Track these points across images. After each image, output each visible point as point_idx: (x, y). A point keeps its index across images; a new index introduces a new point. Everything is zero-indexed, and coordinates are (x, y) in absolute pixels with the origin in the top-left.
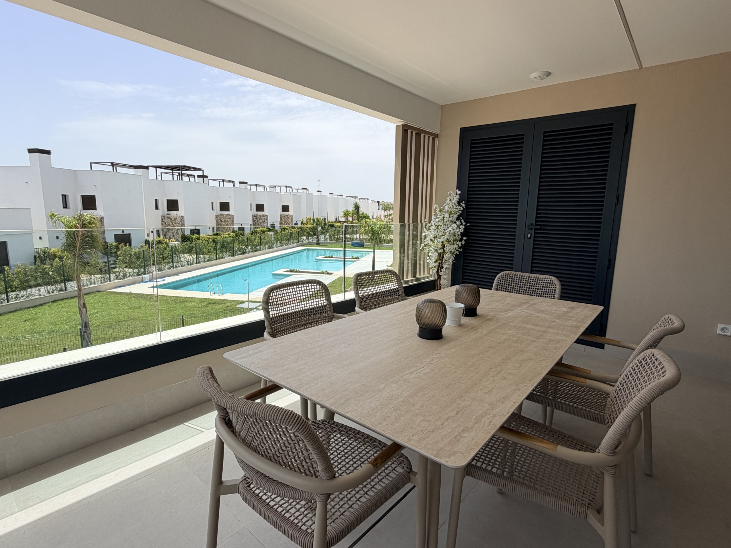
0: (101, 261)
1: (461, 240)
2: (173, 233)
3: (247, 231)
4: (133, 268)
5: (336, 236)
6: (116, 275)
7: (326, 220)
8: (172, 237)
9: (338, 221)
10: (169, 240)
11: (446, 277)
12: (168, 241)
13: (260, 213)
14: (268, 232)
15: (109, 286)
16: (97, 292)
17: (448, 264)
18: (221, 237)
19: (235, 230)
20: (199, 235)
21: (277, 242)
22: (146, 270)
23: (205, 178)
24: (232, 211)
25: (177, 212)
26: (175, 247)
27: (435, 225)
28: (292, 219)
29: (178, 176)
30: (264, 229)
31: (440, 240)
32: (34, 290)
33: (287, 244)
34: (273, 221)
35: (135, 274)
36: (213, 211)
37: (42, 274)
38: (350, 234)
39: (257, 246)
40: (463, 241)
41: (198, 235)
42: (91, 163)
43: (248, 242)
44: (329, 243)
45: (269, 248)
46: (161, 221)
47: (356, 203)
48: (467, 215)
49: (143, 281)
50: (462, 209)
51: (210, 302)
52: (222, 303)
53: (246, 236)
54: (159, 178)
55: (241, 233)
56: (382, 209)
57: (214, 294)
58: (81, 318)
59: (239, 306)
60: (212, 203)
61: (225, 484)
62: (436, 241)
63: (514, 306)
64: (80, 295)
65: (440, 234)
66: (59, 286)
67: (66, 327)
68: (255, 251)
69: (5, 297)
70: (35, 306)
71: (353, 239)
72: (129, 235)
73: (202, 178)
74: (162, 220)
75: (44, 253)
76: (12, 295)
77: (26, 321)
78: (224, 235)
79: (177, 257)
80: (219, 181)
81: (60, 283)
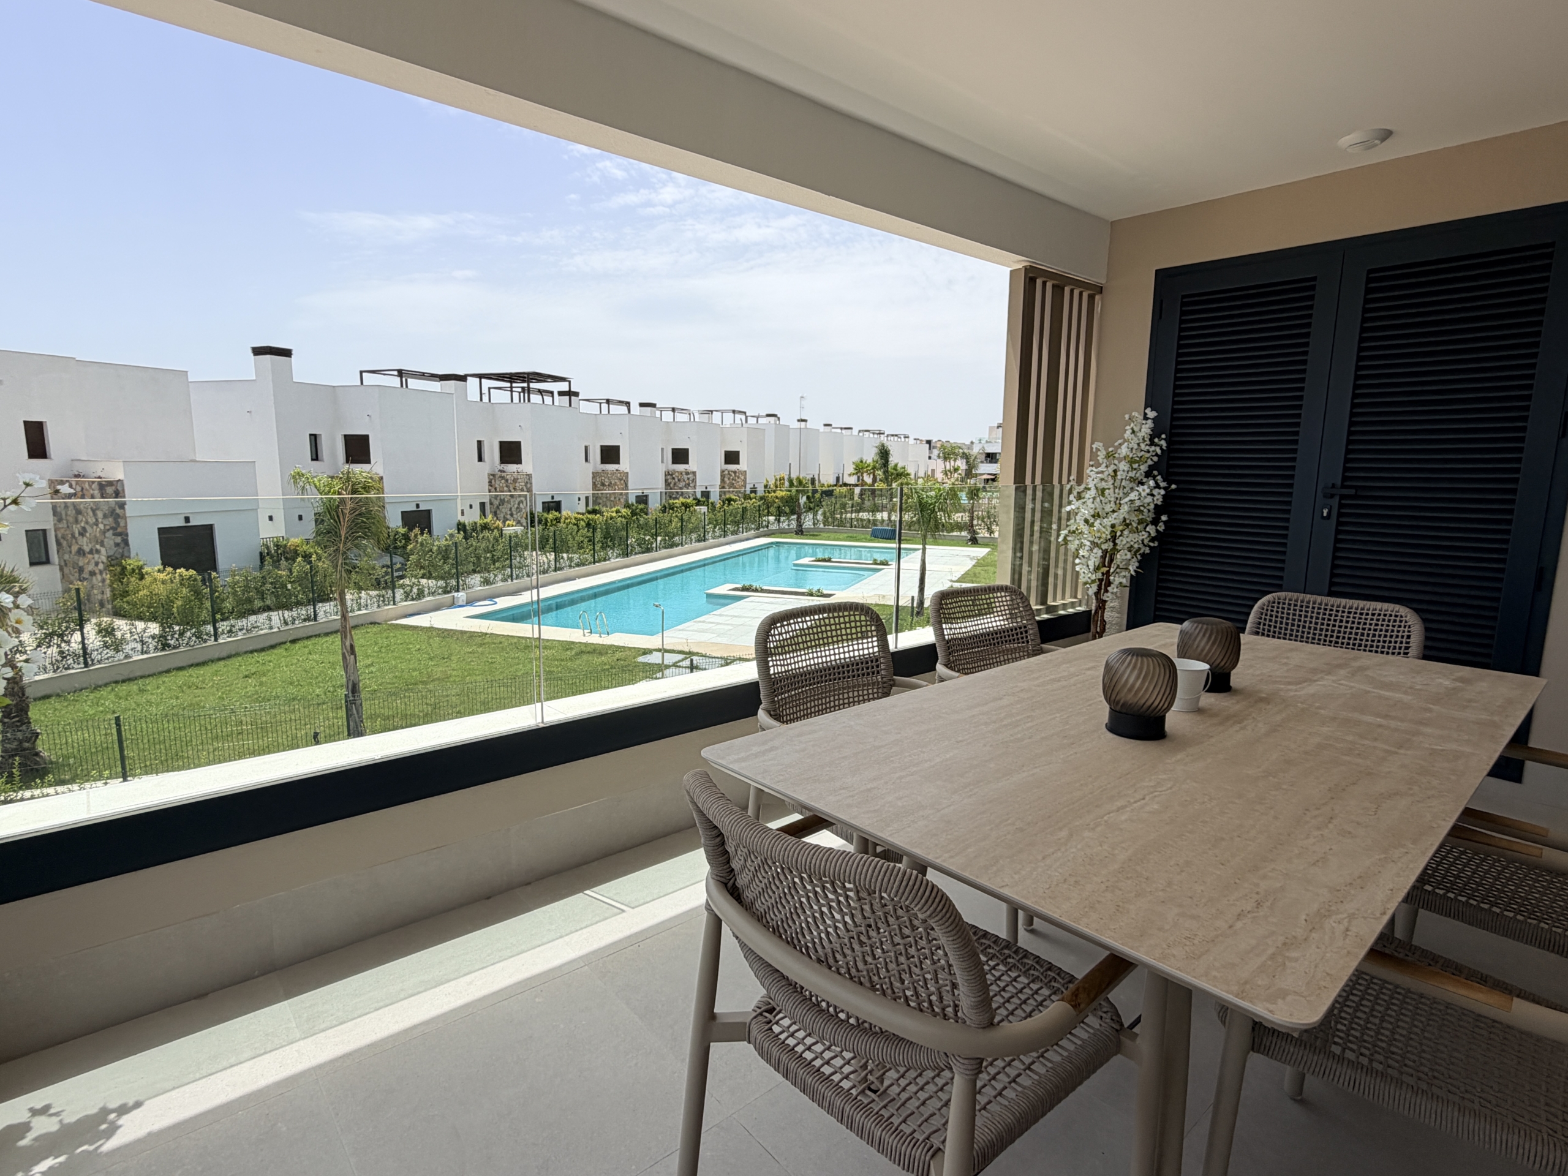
0: (378, 564)
1: (1155, 522)
2: (511, 509)
3: (655, 504)
4: (435, 578)
5: (838, 516)
6: (405, 592)
7: (817, 482)
8: (509, 517)
9: (841, 483)
10: (504, 522)
11: (1115, 604)
12: (501, 525)
13: (681, 467)
14: (697, 508)
15: (391, 614)
16: (371, 623)
17: (1125, 576)
18: (603, 516)
19: (630, 502)
20: (560, 513)
21: (715, 527)
22: (461, 582)
23: (573, 398)
24: (625, 464)
25: (519, 466)
26: (517, 536)
27: (1097, 488)
28: (745, 481)
29: (522, 394)
30: (689, 501)
31: (1108, 522)
32: (262, 617)
33: (735, 533)
34: (706, 484)
35: (440, 591)
36: (587, 464)
37: (275, 588)
38: (868, 511)
39: (674, 536)
40: (1161, 524)
41: (557, 514)
42: (361, 372)
43: (657, 529)
44: (821, 531)
45: (699, 541)
46: (487, 484)
47: (883, 445)
48: (1169, 466)
49: (454, 603)
50: (1159, 451)
51: (583, 648)
52: (607, 653)
53: (651, 517)
54: (485, 399)
55: (641, 509)
56: (939, 457)
57: (591, 633)
58: (346, 672)
59: (641, 659)
60: (586, 448)
61: (720, 1020)
62: (1097, 523)
63: (1314, 671)
64: (345, 629)
65: (1108, 508)
66: (303, 612)
67: (318, 691)
68: (671, 546)
69: (212, 630)
70: (263, 650)
71: (875, 523)
72: (428, 512)
73: (568, 397)
74: (490, 482)
75: (278, 546)
76: (223, 626)
77: (246, 677)
78: (609, 512)
79: (520, 556)
80: (600, 403)
81: (306, 606)
